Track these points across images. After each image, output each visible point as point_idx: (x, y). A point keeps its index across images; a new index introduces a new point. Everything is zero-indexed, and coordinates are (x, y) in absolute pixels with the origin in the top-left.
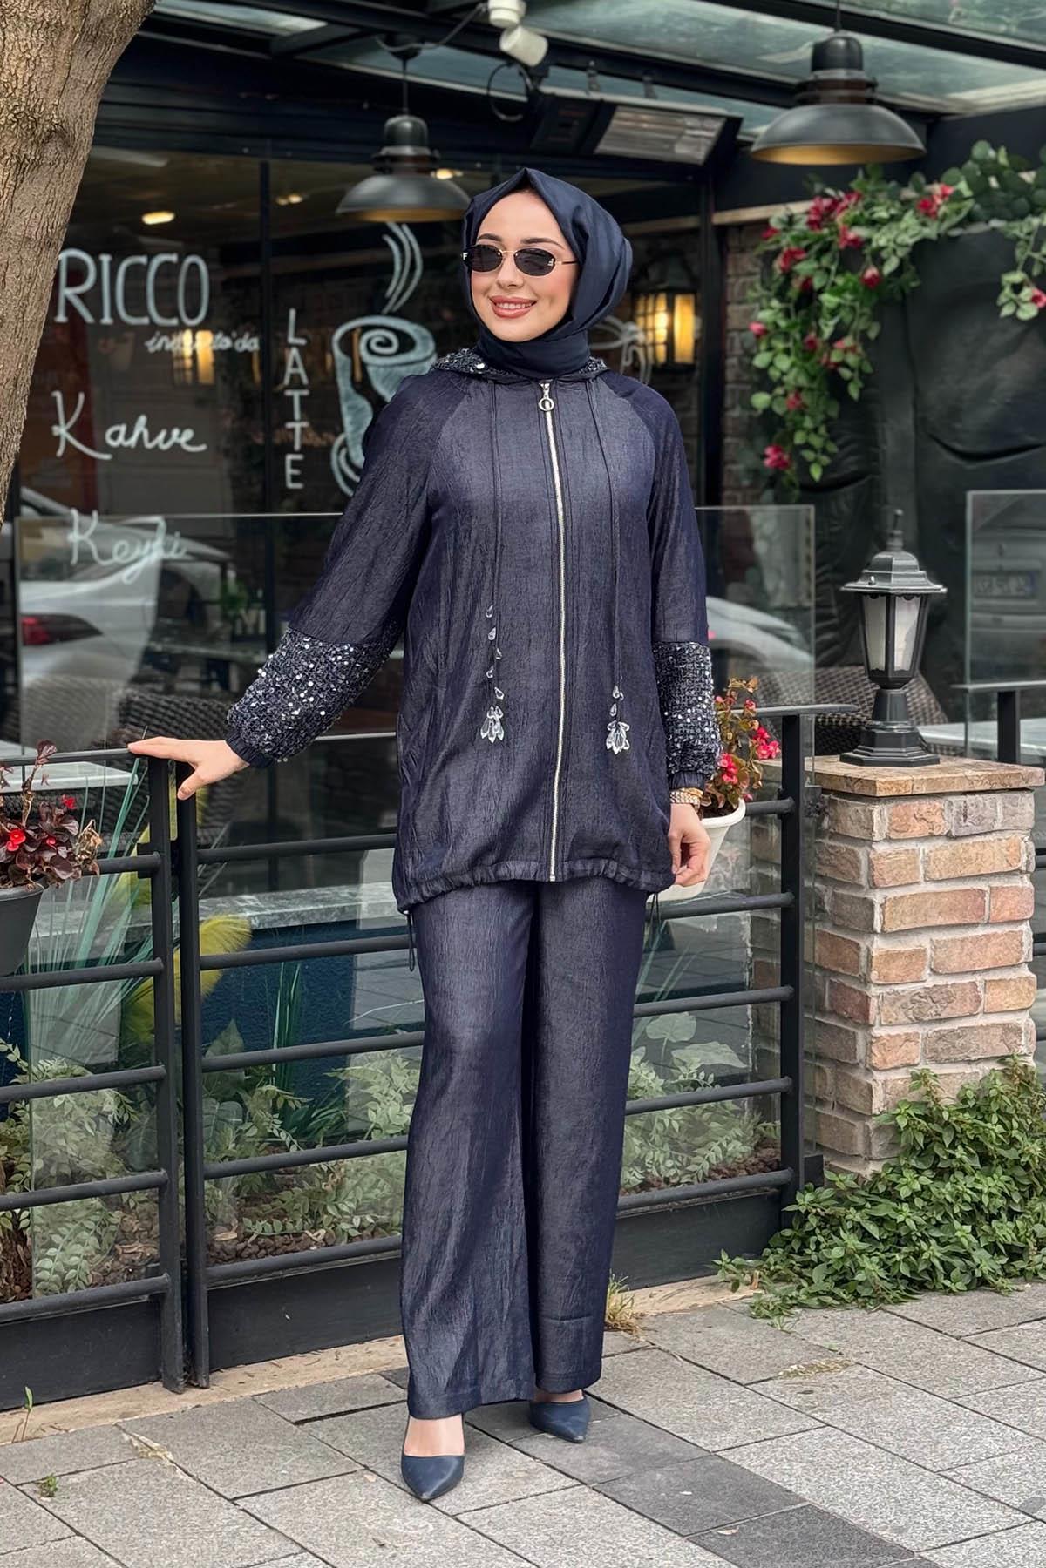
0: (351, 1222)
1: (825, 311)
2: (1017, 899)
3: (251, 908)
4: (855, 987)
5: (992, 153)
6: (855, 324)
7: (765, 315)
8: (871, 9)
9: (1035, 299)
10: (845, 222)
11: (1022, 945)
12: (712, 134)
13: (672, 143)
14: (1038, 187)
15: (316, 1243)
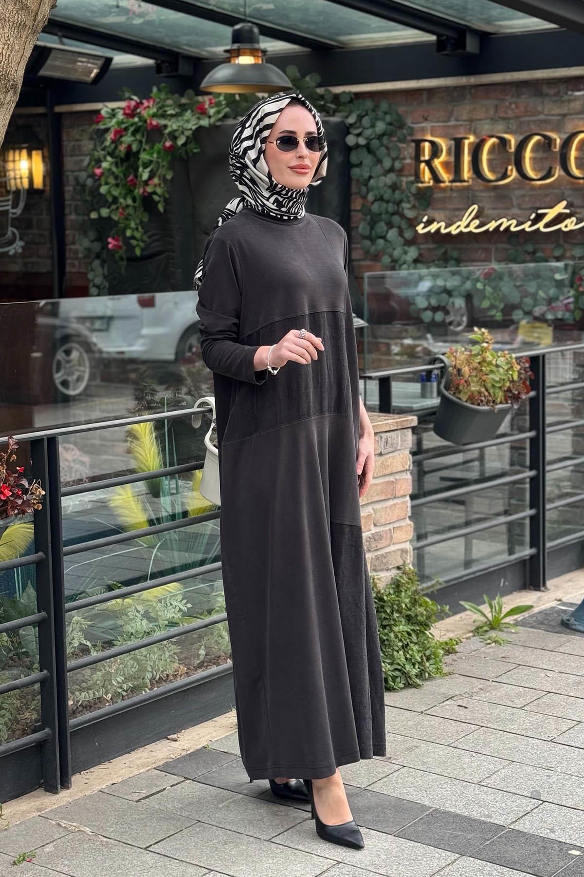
0: (121, 687)
2: (406, 484)
6: (159, 172)
7: (105, 165)
10: (149, 116)
11: (407, 506)
12: (98, 67)
15: (108, 701)
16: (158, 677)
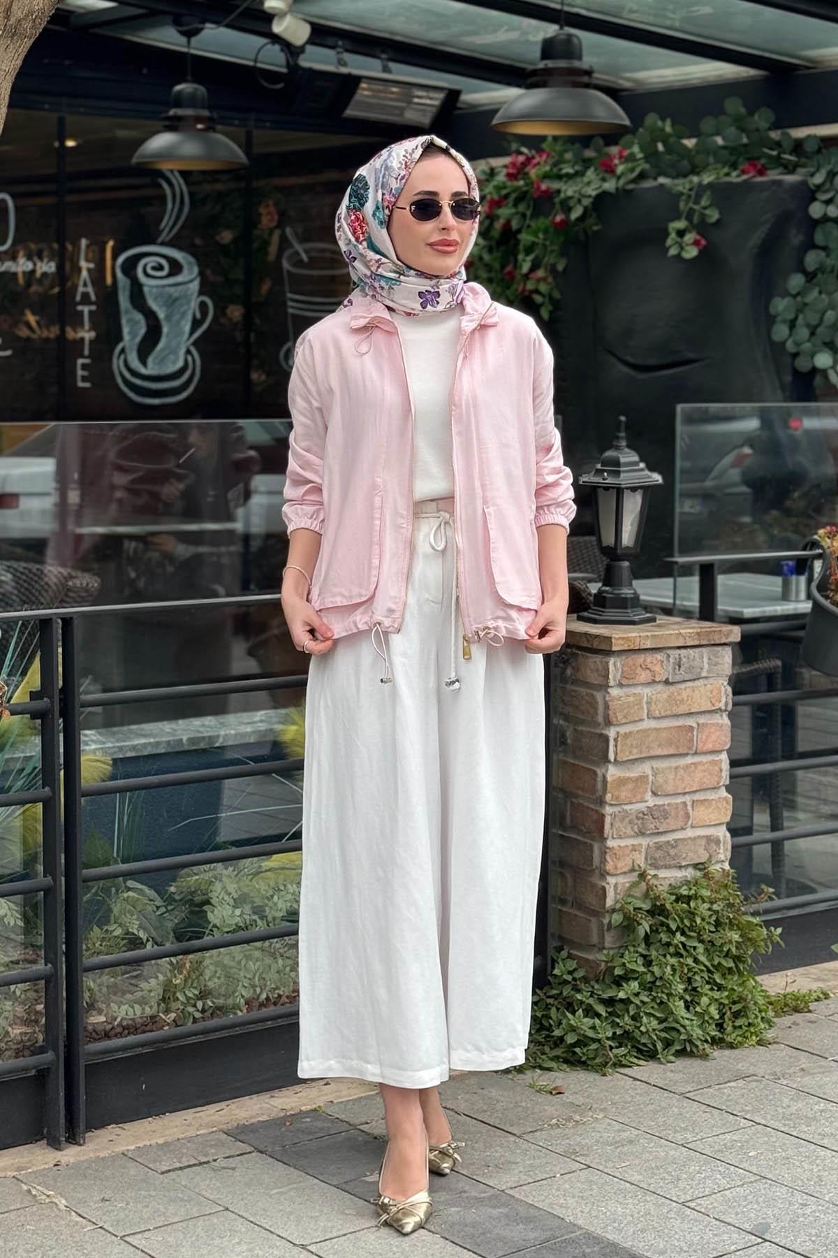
0: (195, 1006)
1: (521, 247)
2: (718, 733)
3: (94, 742)
4: (592, 806)
5: (660, 123)
6: (546, 259)
8: (574, 6)
9: (696, 243)
10: (537, 176)
11: (721, 770)
12: (437, 103)
13: (402, 109)
14: (698, 152)
15: (168, 1024)
16: (264, 996)
